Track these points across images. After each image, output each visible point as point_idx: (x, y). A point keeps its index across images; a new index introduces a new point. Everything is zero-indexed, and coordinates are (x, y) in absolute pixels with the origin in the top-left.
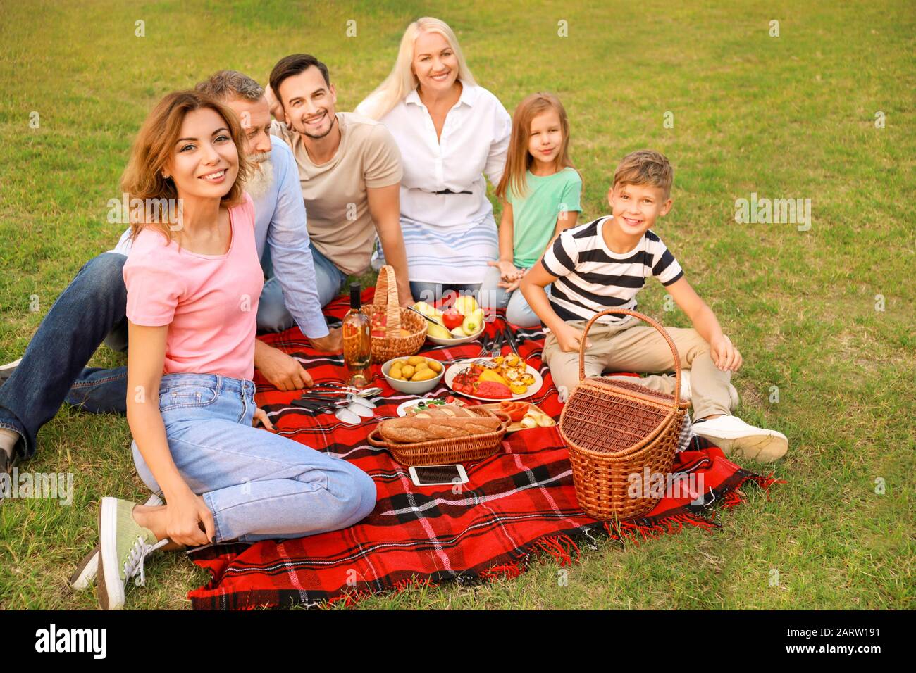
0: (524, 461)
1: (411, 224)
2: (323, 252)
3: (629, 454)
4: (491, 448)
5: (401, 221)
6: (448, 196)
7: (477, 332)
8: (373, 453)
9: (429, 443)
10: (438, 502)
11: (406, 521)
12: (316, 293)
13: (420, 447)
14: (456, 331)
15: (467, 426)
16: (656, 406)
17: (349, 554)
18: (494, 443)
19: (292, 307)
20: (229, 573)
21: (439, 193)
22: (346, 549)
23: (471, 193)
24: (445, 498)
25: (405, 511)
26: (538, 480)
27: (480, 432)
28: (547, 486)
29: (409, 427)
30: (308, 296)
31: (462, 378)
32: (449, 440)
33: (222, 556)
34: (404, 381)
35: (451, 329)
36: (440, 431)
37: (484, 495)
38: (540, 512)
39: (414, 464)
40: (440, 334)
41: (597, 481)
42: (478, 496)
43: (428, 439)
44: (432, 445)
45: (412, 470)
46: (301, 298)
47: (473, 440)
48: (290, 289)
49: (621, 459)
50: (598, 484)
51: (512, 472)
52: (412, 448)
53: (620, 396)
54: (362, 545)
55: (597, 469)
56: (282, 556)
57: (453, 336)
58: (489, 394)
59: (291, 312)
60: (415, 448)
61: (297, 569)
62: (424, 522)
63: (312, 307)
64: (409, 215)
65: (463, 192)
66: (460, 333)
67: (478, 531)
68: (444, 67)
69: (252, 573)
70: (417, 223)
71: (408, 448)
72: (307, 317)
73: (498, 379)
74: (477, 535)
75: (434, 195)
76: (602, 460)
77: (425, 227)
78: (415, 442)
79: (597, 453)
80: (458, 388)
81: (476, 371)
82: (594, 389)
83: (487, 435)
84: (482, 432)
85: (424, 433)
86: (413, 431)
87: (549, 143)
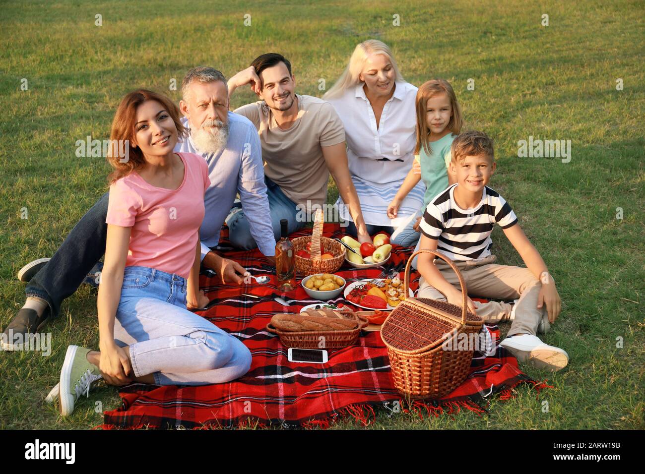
0: (370, 353)
1: (359, 181)
2: (289, 196)
3: (420, 353)
4: (348, 341)
5: (353, 178)
6: (386, 163)
7: (381, 261)
8: (269, 338)
9: (303, 333)
10: (296, 373)
11: (269, 384)
12: (270, 225)
13: (296, 335)
14: (367, 259)
15: (331, 324)
16: (449, 321)
17: (221, 401)
18: (350, 338)
19: (254, 234)
20: (137, 403)
21: (379, 160)
22: (221, 397)
23: (403, 161)
24: (302, 372)
25: (272, 377)
26: (374, 367)
28: (376, 371)
29: (289, 321)
30: (264, 227)
31: (356, 292)
32: (317, 332)
33: (138, 392)
34: (314, 290)
35: (364, 257)
36: (312, 326)
37: (332, 372)
38: (363, 388)
39: (292, 347)
40: (356, 260)
41: (402, 370)
42: (327, 372)
43: (303, 330)
44: (304, 335)
45: (290, 351)
46: (259, 228)
47: (334, 334)
48: (251, 221)
49: (414, 355)
50: (402, 373)
51: (359, 359)
52: (291, 335)
53: (428, 312)
54: (231, 396)
55: (400, 361)
56: (178, 397)
57: (365, 262)
58: (369, 304)
59: (254, 237)
60: (293, 335)
61: (183, 406)
62: (281, 385)
63: (267, 234)
64: (358, 175)
65: (398, 160)
66: (370, 260)
67: (312, 396)
69: (152, 404)
70: (363, 181)
71: (288, 335)
72: (263, 242)
73: (381, 294)
74: (311, 398)
75: (376, 162)
76: (403, 356)
77: (368, 183)
78: (293, 332)
79: (398, 350)
80: (350, 298)
81: (367, 287)
82: (412, 306)
83: (345, 331)
84: (342, 329)
85: (299, 326)
86: (291, 324)
87: (440, 119)
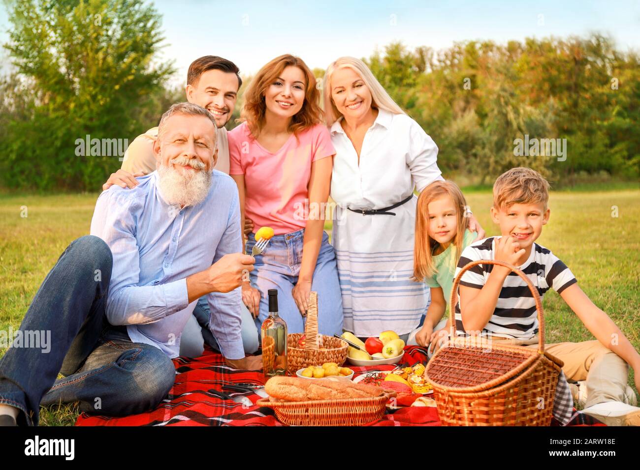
3: (487, 390)
7: (395, 356)
13: (300, 406)
14: (376, 355)
18: (375, 410)
27: (362, 397)
30: (233, 319)
31: (369, 379)
32: (329, 401)
35: (370, 354)
36: (321, 392)
40: (361, 357)
44: (313, 405)
46: (227, 321)
49: (480, 394)
52: (293, 406)
55: (458, 408)
57: (372, 359)
59: (216, 333)
66: (380, 356)
68: (356, 96)
71: (290, 407)
73: (401, 381)
76: (461, 397)
78: (296, 401)
79: (455, 389)
83: (368, 399)
84: (364, 397)
85: (304, 392)
86: (294, 389)
87: (443, 227)
